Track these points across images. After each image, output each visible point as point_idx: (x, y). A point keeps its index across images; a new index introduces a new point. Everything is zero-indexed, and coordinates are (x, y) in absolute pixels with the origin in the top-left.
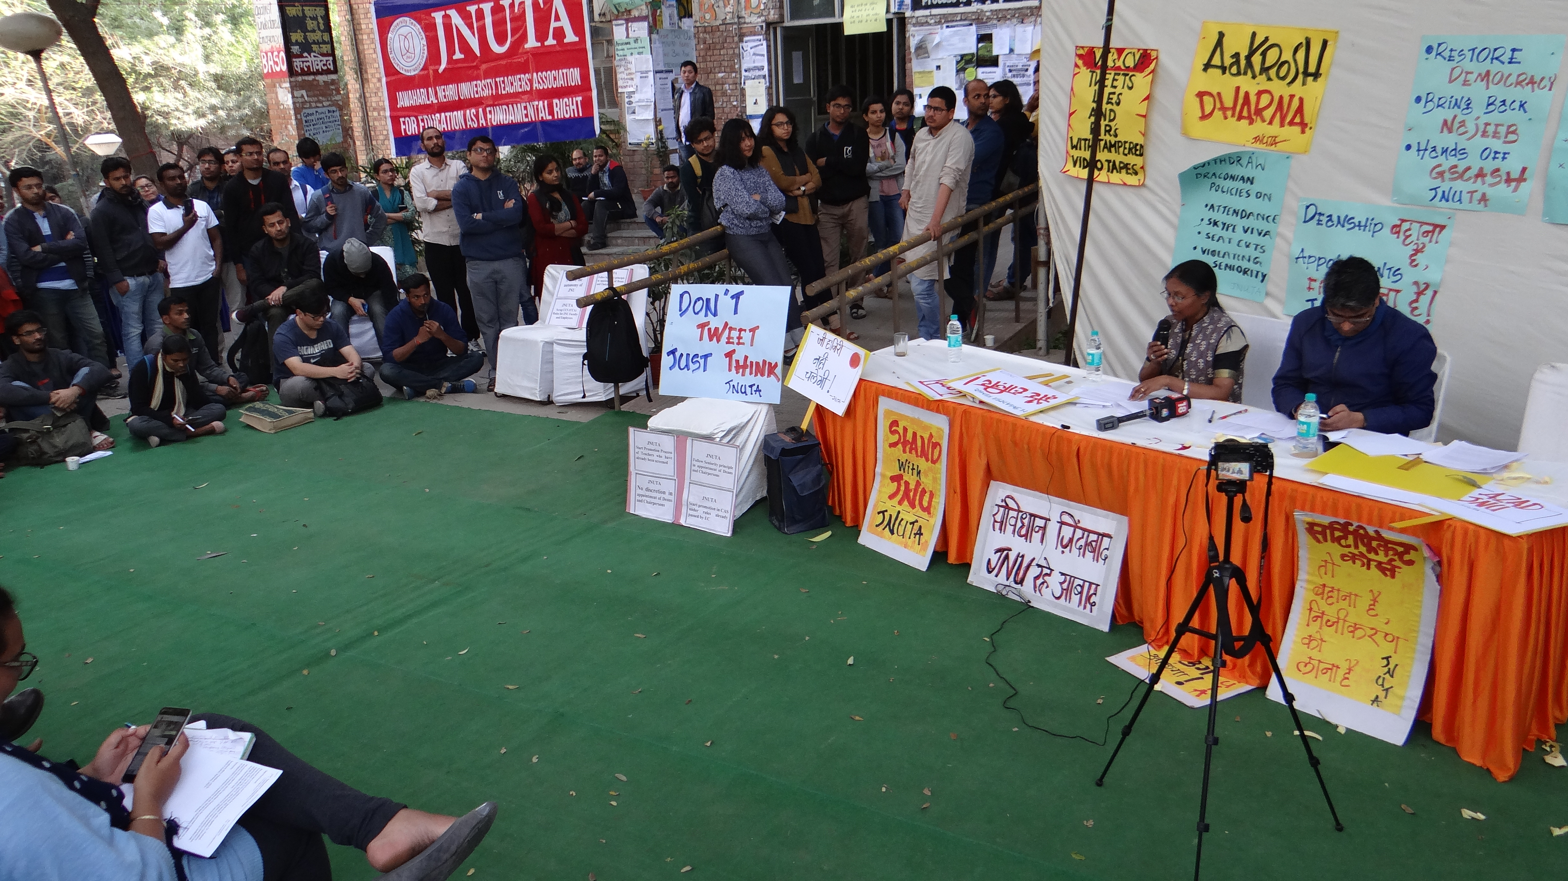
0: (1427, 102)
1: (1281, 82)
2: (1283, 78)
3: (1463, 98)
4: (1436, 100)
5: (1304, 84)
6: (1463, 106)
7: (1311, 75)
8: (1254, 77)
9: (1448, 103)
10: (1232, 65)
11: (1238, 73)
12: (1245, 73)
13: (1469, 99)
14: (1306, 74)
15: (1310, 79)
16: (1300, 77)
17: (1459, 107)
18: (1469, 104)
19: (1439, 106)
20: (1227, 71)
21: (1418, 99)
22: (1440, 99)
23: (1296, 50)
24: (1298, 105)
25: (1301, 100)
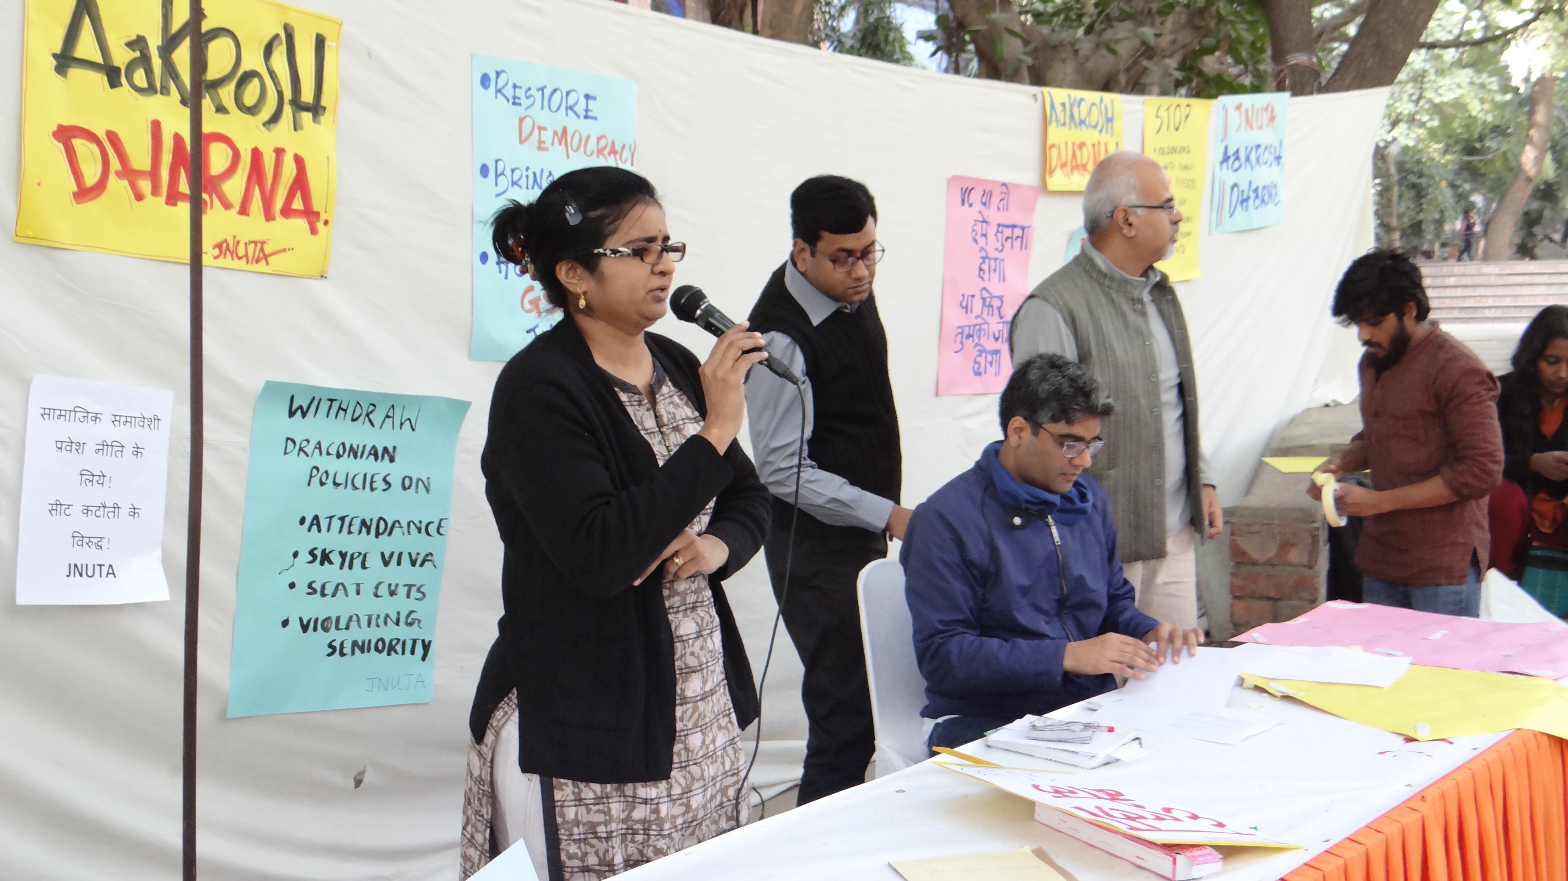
0: (497, 176)
1: (248, 118)
2: (252, 111)
3: (542, 170)
4: (508, 172)
5: (296, 127)
7: (306, 108)
8: (185, 101)
9: (524, 178)
10: (131, 66)
11: (151, 89)
12: (165, 91)
14: (298, 105)
15: (306, 117)
16: (288, 110)
19: (514, 183)
20: (123, 79)
21: (484, 171)
22: (513, 171)
23: (268, 51)
24: (295, 171)
25: (299, 161)
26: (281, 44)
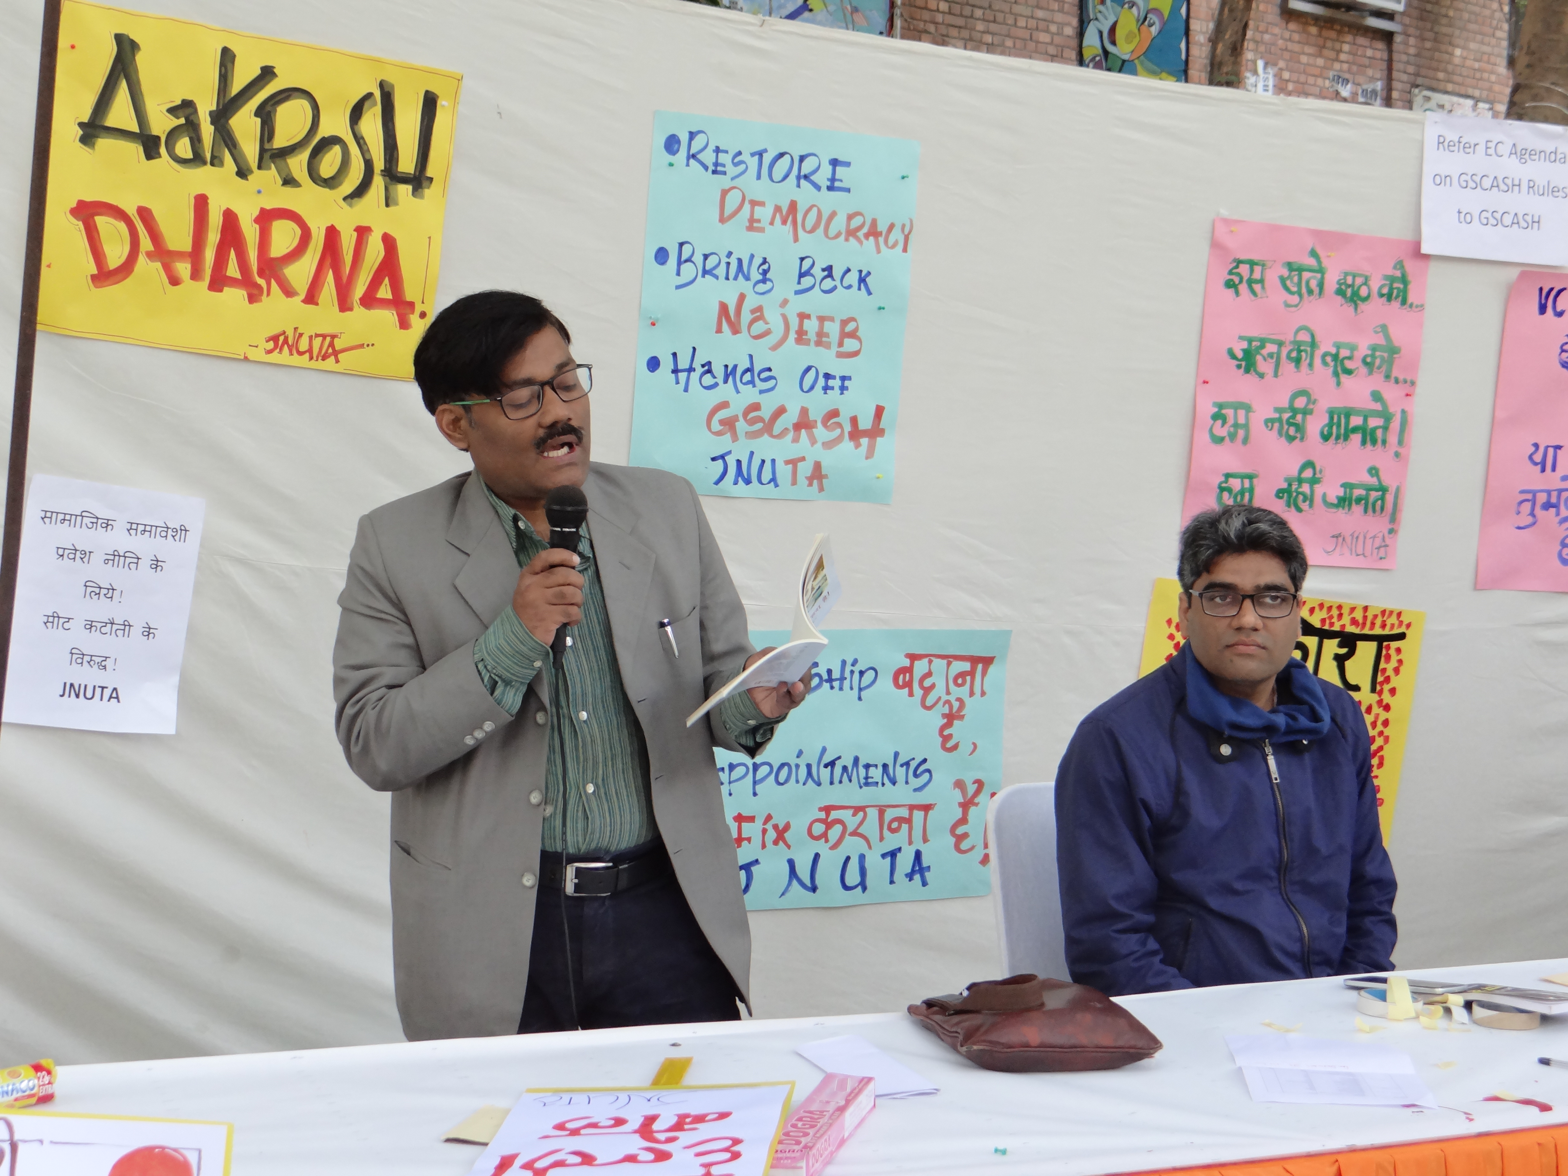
0: (680, 263)
1: (324, 191)
2: (330, 183)
3: (752, 256)
4: (698, 259)
5: (389, 202)
6: (756, 276)
7: (404, 179)
8: (242, 173)
9: (723, 266)
10: (173, 135)
11: (197, 159)
12: (216, 161)
13: (765, 261)
14: (392, 175)
15: (404, 190)
16: (378, 181)
17: (747, 278)
18: (765, 272)
19: (705, 272)
20: (163, 150)
21: (661, 256)
22: (706, 257)
23: (357, 113)
24: (382, 253)
25: (389, 242)
26: (375, 104)
